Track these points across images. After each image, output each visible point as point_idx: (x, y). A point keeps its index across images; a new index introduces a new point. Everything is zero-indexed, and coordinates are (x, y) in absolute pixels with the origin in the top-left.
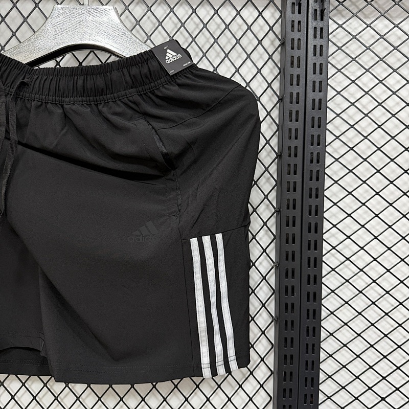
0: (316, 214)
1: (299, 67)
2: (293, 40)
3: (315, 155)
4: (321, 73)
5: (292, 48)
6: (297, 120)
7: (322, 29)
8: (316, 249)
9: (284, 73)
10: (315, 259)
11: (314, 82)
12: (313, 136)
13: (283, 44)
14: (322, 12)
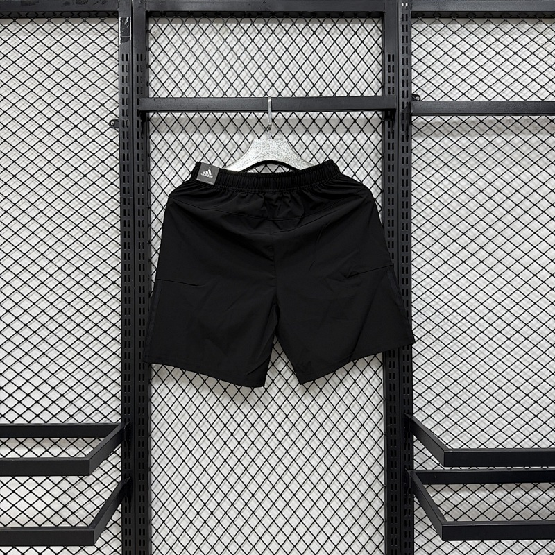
0: (407, 262)
1: (393, 171)
2: (389, 155)
3: (405, 225)
4: (407, 174)
5: (389, 160)
6: (393, 204)
7: (407, 147)
8: (407, 283)
9: (384, 175)
10: (407, 290)
11: (403, 180)
12: (403, 213)
13: (383, 157)
14: (407, 136)
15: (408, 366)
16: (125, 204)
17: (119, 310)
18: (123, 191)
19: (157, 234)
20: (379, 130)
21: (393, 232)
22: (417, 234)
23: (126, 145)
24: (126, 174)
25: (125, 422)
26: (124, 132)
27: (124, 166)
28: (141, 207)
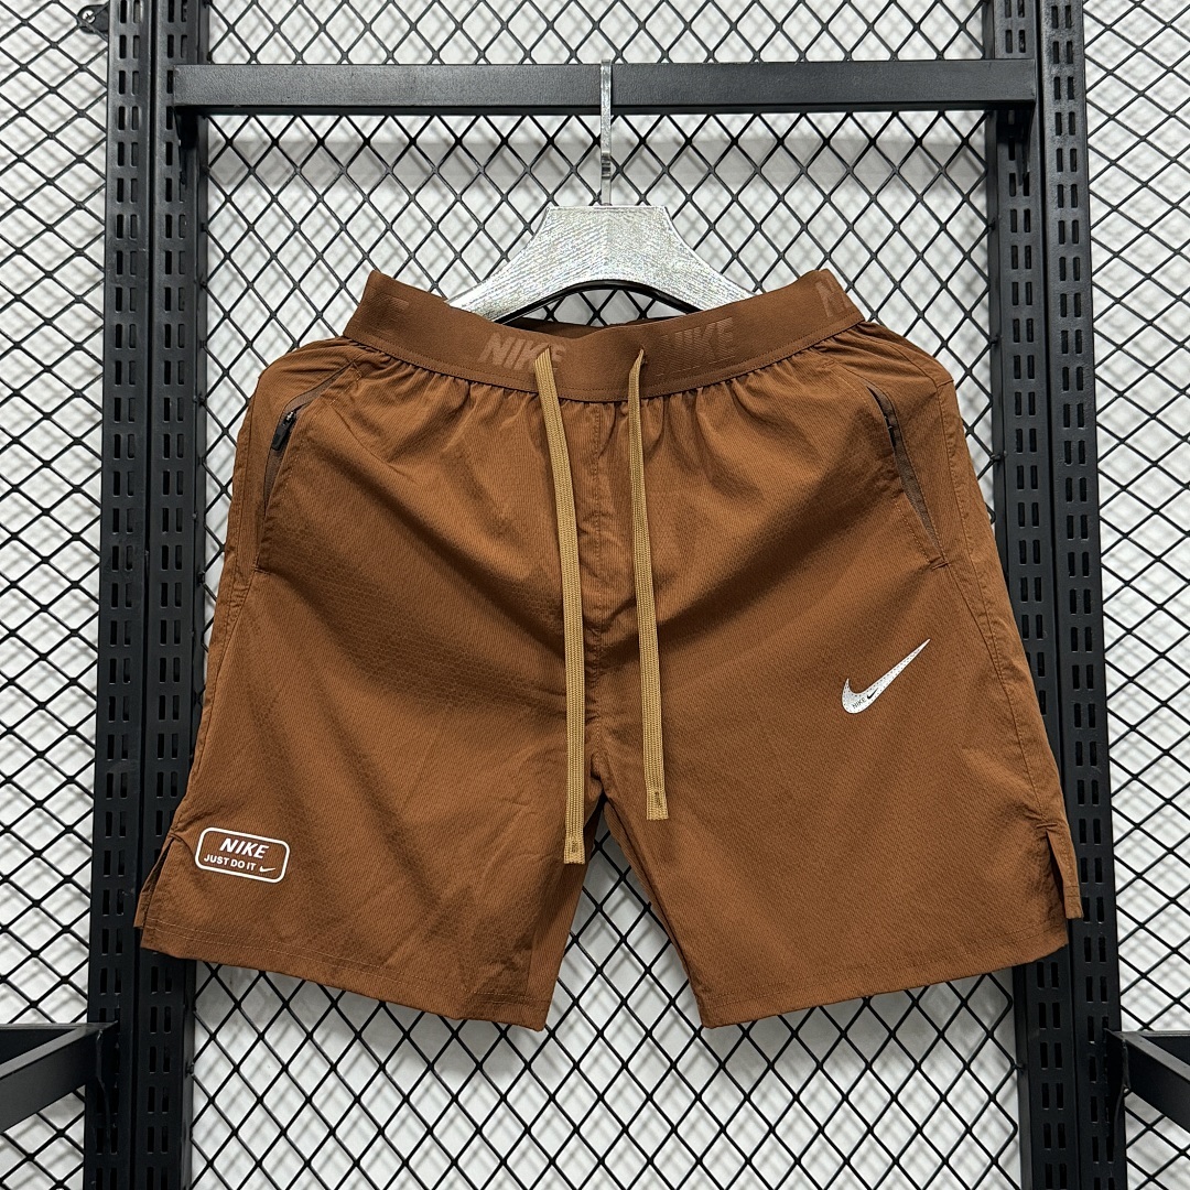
15: (1097, 823)
16: (120, 272)
17: (91, 632)
18: (117, 228)
19: (226, 372)
20: (975, 27)
21: (1031, 359)
22: (1113, 368)
23: (129, 76)
24: (128, 173)
25: (103, 1019)
26: (123, 39)
27: (121, 146)
28: (174, 282)
